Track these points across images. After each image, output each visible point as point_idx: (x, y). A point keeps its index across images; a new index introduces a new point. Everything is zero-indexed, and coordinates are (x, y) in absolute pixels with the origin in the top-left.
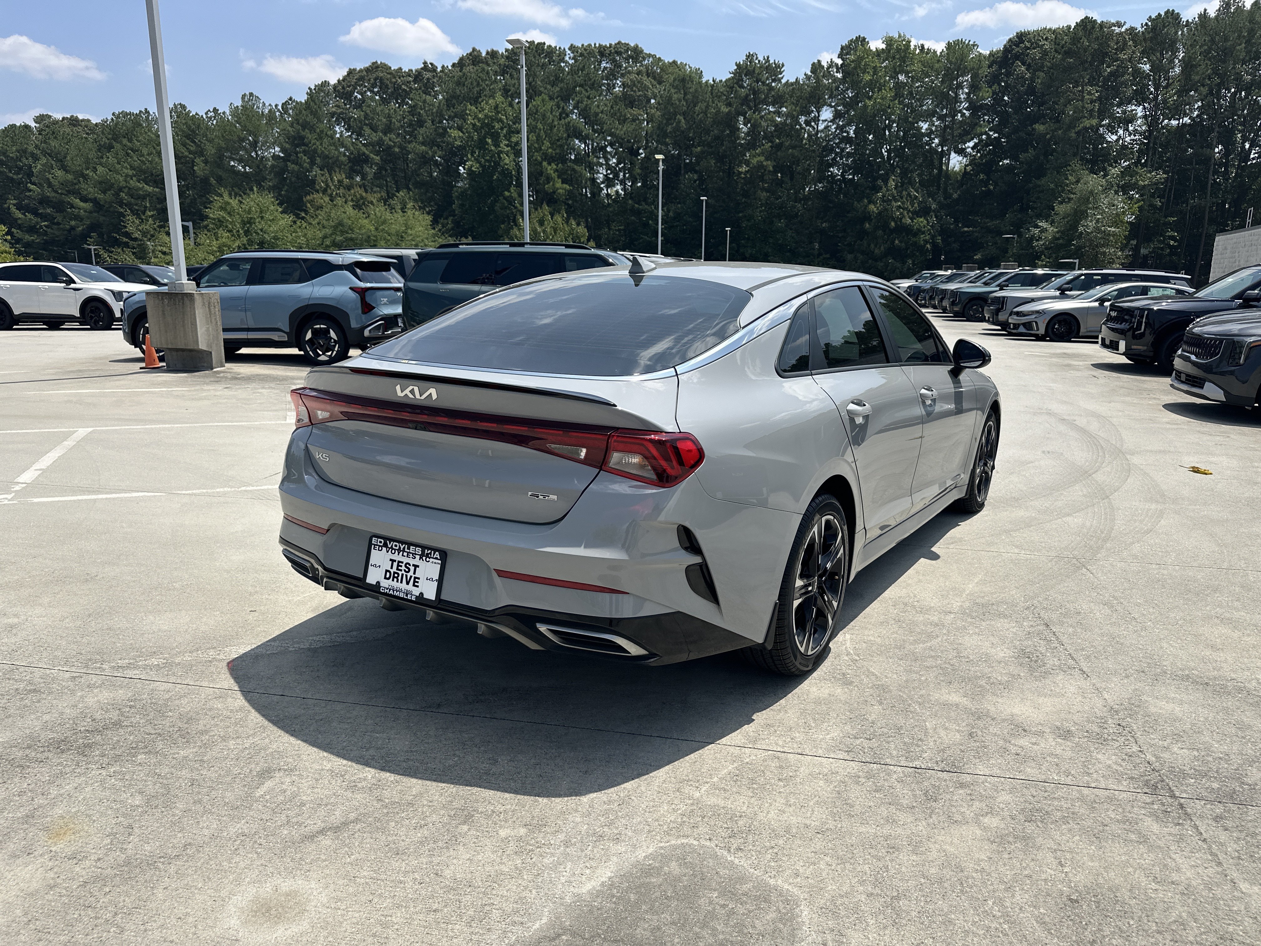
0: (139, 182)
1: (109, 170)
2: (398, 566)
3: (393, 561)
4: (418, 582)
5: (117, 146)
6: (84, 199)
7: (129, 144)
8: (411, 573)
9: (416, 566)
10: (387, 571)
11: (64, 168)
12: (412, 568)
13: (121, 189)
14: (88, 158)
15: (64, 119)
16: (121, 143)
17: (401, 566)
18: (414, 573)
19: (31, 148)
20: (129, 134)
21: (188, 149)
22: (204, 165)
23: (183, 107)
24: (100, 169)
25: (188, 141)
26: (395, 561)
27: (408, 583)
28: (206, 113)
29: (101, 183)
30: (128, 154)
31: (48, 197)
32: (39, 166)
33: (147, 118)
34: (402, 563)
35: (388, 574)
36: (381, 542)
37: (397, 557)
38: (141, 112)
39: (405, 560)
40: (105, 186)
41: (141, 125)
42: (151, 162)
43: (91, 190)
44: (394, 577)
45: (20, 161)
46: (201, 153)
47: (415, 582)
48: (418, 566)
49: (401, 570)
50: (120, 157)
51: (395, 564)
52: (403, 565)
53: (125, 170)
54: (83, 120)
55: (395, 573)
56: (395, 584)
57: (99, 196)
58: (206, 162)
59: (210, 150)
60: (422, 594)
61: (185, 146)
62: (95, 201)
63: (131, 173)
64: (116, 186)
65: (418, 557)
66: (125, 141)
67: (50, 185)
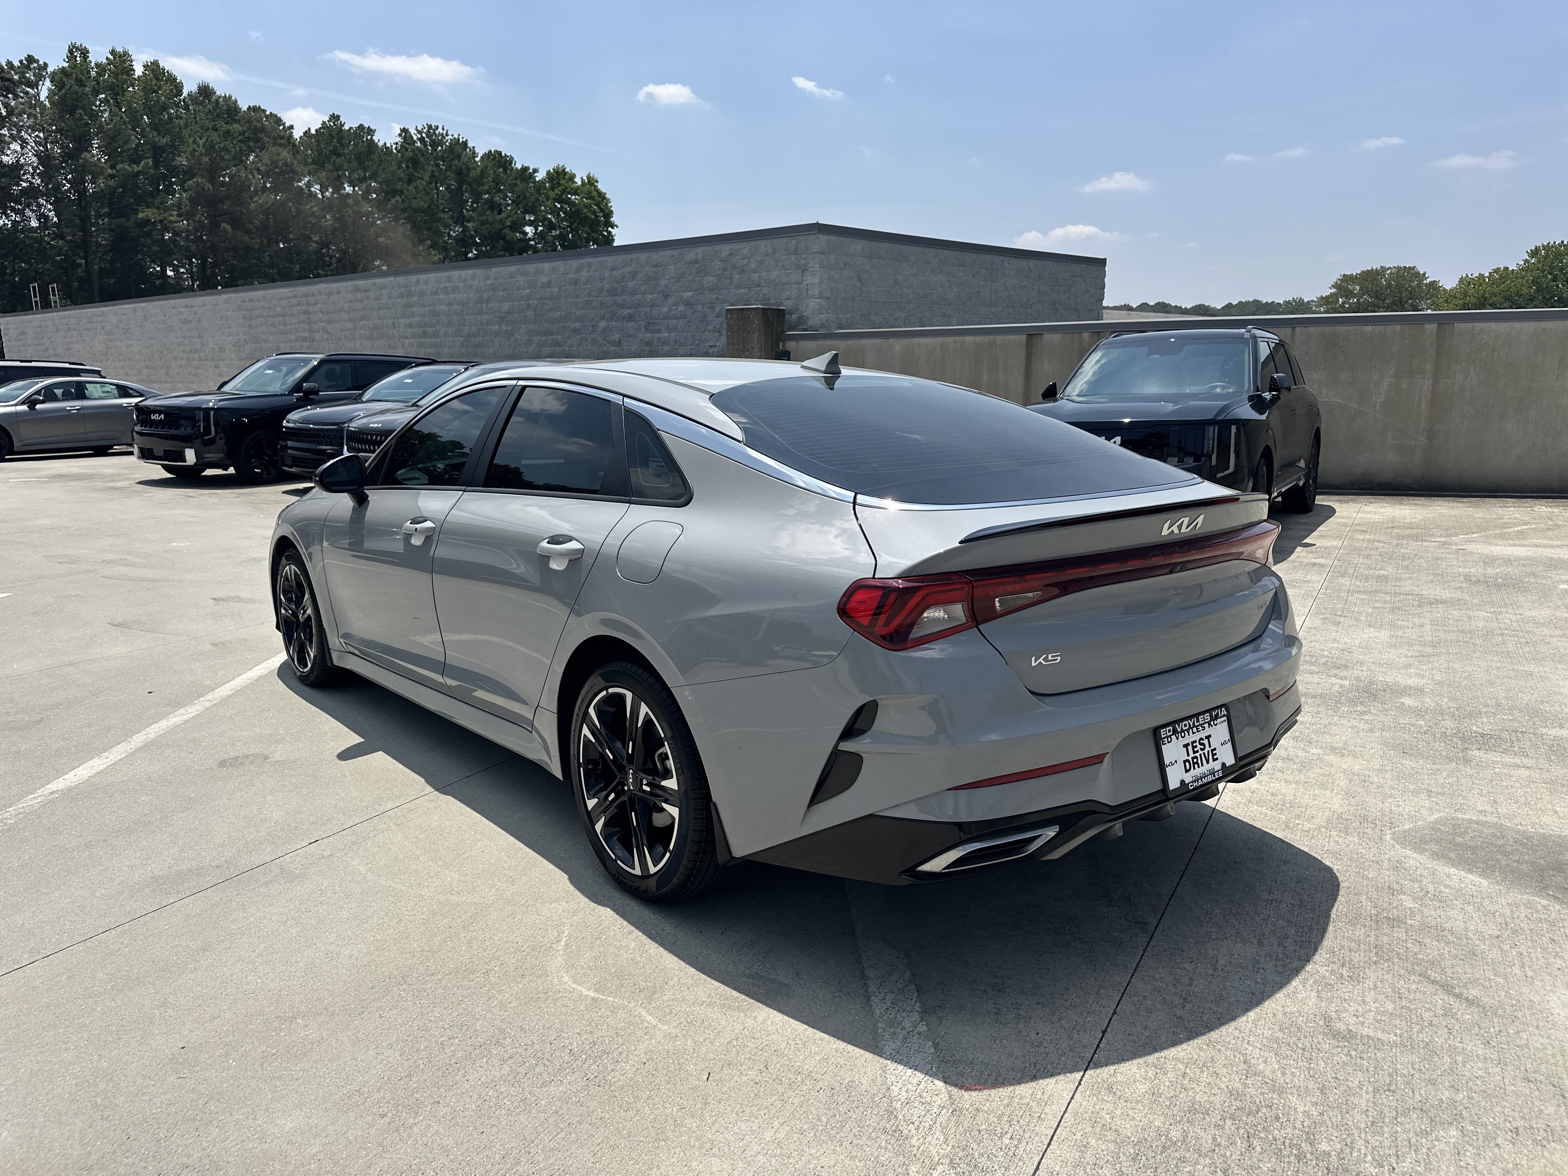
2: (1194, 747)
3: (1186, 746)
4: (1216, 754)
8: (1207, 748)
9: (1208, 737)
10: (1185, 762)
12: (1206, 742)
17: (1196, 747)
18: (1210, 747)
26: (1188, 744)
27: (1208, 762)
34: (1195, 742)
35: (1187, 764)
36: (1170, 731)
37: (1189, 739)
39: (1197, 737)
44: (1194, 764)
47: (1213, 755)
48: (1210, 736)
49: (1197, 751)
51: (1190, 748)
52: (1197, 744)
55: (1193, 758)
56: (1197, 772)
60: (1224, 764)
65: (1206, 725)
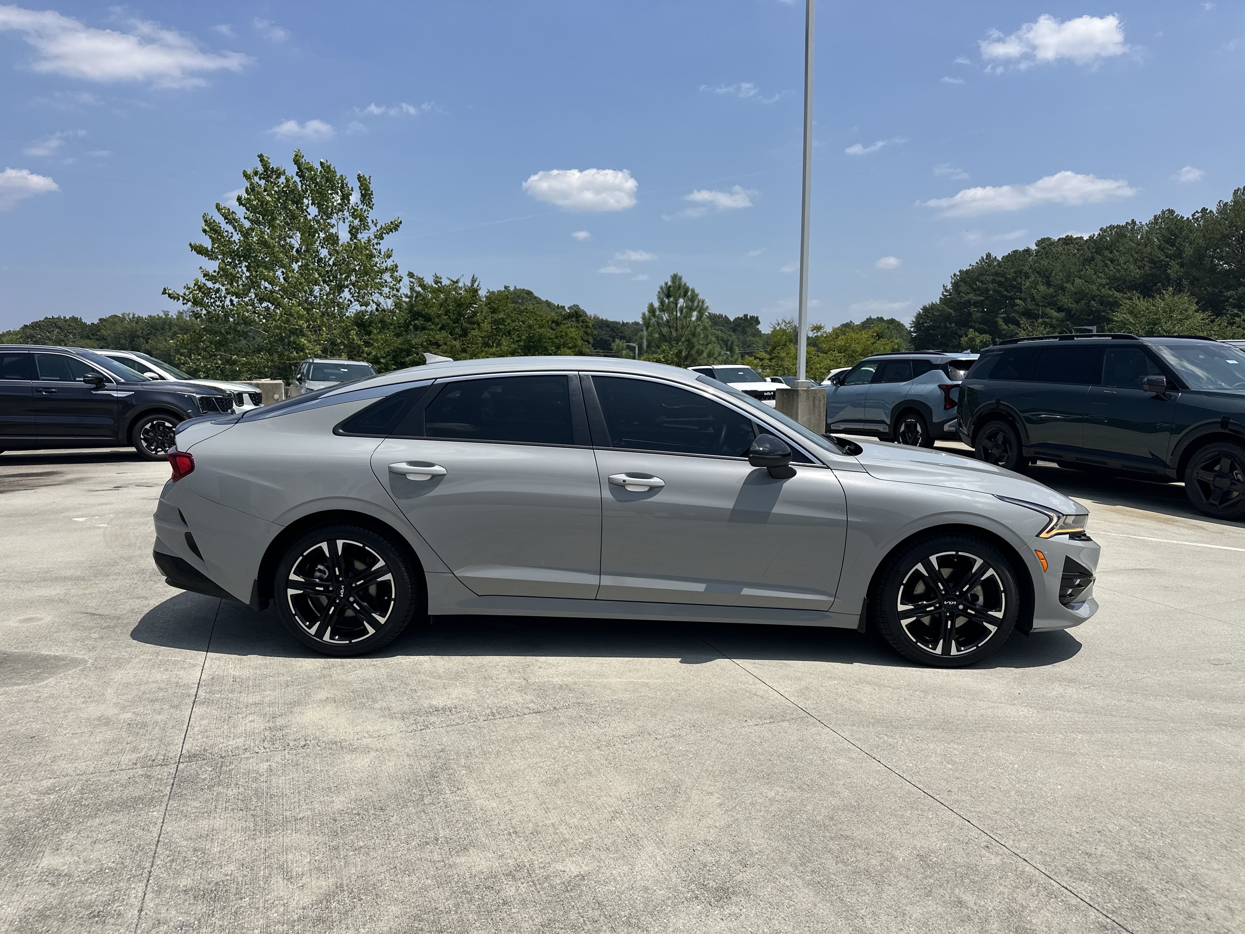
0: (1110, 290)
1: (1086, 282)
5: (1098, 258)
6: (1059, 310)
7: (1109, 255)
11: (1048, 284)
13: (1093, 298)
14: (1070, 272)
15: (1059, 239)
16: (1102, 255)
19: (1026, 269)
20: (1110, 248)
21: (1165, 253)
22: (1178, 267)
23: (1171, 212)
24: (1078, 281)
25: (1167, 246)
28: (1193, 215)
29: (1076, 293)
30: (1106, 265)
31: (1030, 309)
32: (1028, 284)
33: (1133, 228)
38: (1127, 223)
40: (1079, 296)
41: (1125, 236)
42: (1126, 270)
43: (1065, 300)
45: (1016, 280)
46: (1179, 255)
50: (1098, 268)
53: (1099, 280)
54: (1077, 238)
57: (1072, 306)
58: (1182, 265)
59: (1189, 251)
61: (1162, 250)
62: (1068, 311)
63: (1104, 281)
64: (1089, 296)
66: (1107, 253)
67: (1033, 299)
